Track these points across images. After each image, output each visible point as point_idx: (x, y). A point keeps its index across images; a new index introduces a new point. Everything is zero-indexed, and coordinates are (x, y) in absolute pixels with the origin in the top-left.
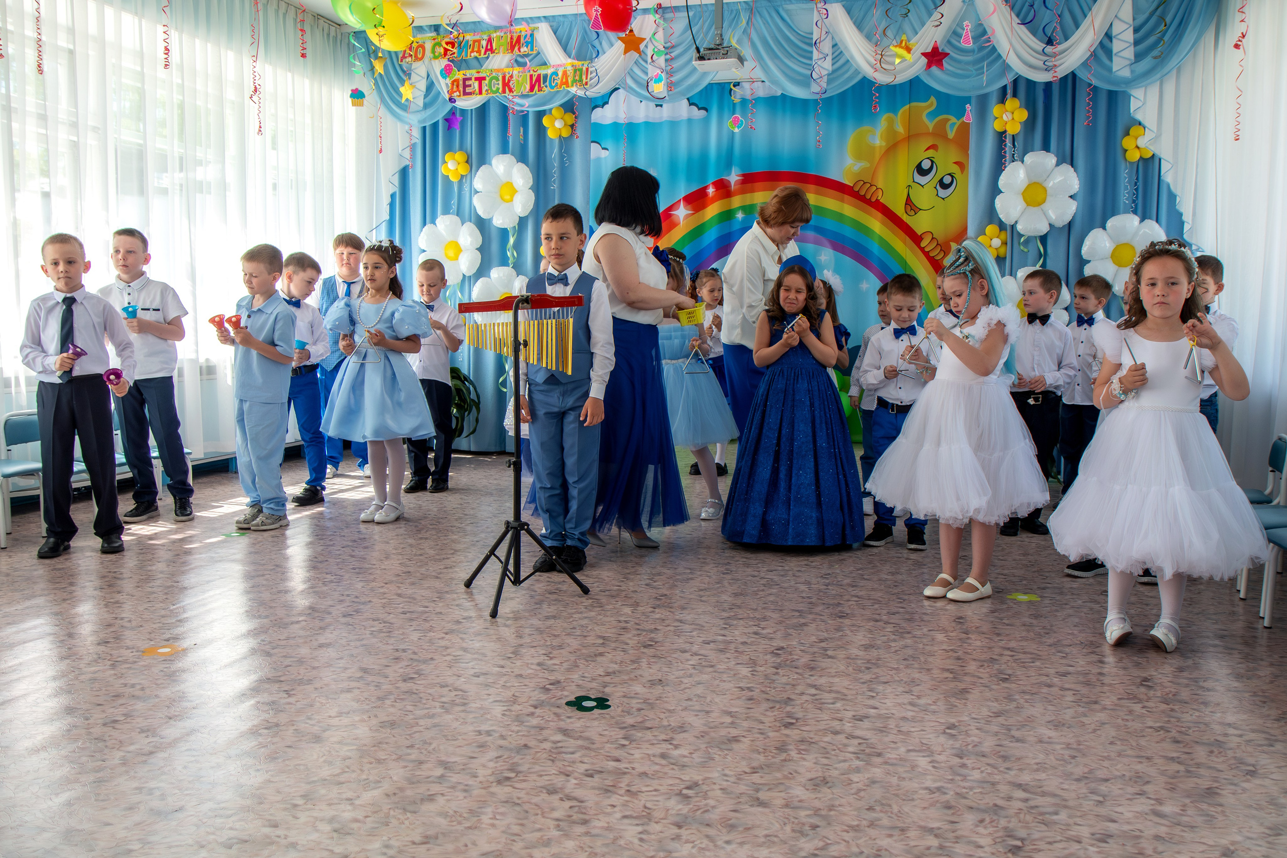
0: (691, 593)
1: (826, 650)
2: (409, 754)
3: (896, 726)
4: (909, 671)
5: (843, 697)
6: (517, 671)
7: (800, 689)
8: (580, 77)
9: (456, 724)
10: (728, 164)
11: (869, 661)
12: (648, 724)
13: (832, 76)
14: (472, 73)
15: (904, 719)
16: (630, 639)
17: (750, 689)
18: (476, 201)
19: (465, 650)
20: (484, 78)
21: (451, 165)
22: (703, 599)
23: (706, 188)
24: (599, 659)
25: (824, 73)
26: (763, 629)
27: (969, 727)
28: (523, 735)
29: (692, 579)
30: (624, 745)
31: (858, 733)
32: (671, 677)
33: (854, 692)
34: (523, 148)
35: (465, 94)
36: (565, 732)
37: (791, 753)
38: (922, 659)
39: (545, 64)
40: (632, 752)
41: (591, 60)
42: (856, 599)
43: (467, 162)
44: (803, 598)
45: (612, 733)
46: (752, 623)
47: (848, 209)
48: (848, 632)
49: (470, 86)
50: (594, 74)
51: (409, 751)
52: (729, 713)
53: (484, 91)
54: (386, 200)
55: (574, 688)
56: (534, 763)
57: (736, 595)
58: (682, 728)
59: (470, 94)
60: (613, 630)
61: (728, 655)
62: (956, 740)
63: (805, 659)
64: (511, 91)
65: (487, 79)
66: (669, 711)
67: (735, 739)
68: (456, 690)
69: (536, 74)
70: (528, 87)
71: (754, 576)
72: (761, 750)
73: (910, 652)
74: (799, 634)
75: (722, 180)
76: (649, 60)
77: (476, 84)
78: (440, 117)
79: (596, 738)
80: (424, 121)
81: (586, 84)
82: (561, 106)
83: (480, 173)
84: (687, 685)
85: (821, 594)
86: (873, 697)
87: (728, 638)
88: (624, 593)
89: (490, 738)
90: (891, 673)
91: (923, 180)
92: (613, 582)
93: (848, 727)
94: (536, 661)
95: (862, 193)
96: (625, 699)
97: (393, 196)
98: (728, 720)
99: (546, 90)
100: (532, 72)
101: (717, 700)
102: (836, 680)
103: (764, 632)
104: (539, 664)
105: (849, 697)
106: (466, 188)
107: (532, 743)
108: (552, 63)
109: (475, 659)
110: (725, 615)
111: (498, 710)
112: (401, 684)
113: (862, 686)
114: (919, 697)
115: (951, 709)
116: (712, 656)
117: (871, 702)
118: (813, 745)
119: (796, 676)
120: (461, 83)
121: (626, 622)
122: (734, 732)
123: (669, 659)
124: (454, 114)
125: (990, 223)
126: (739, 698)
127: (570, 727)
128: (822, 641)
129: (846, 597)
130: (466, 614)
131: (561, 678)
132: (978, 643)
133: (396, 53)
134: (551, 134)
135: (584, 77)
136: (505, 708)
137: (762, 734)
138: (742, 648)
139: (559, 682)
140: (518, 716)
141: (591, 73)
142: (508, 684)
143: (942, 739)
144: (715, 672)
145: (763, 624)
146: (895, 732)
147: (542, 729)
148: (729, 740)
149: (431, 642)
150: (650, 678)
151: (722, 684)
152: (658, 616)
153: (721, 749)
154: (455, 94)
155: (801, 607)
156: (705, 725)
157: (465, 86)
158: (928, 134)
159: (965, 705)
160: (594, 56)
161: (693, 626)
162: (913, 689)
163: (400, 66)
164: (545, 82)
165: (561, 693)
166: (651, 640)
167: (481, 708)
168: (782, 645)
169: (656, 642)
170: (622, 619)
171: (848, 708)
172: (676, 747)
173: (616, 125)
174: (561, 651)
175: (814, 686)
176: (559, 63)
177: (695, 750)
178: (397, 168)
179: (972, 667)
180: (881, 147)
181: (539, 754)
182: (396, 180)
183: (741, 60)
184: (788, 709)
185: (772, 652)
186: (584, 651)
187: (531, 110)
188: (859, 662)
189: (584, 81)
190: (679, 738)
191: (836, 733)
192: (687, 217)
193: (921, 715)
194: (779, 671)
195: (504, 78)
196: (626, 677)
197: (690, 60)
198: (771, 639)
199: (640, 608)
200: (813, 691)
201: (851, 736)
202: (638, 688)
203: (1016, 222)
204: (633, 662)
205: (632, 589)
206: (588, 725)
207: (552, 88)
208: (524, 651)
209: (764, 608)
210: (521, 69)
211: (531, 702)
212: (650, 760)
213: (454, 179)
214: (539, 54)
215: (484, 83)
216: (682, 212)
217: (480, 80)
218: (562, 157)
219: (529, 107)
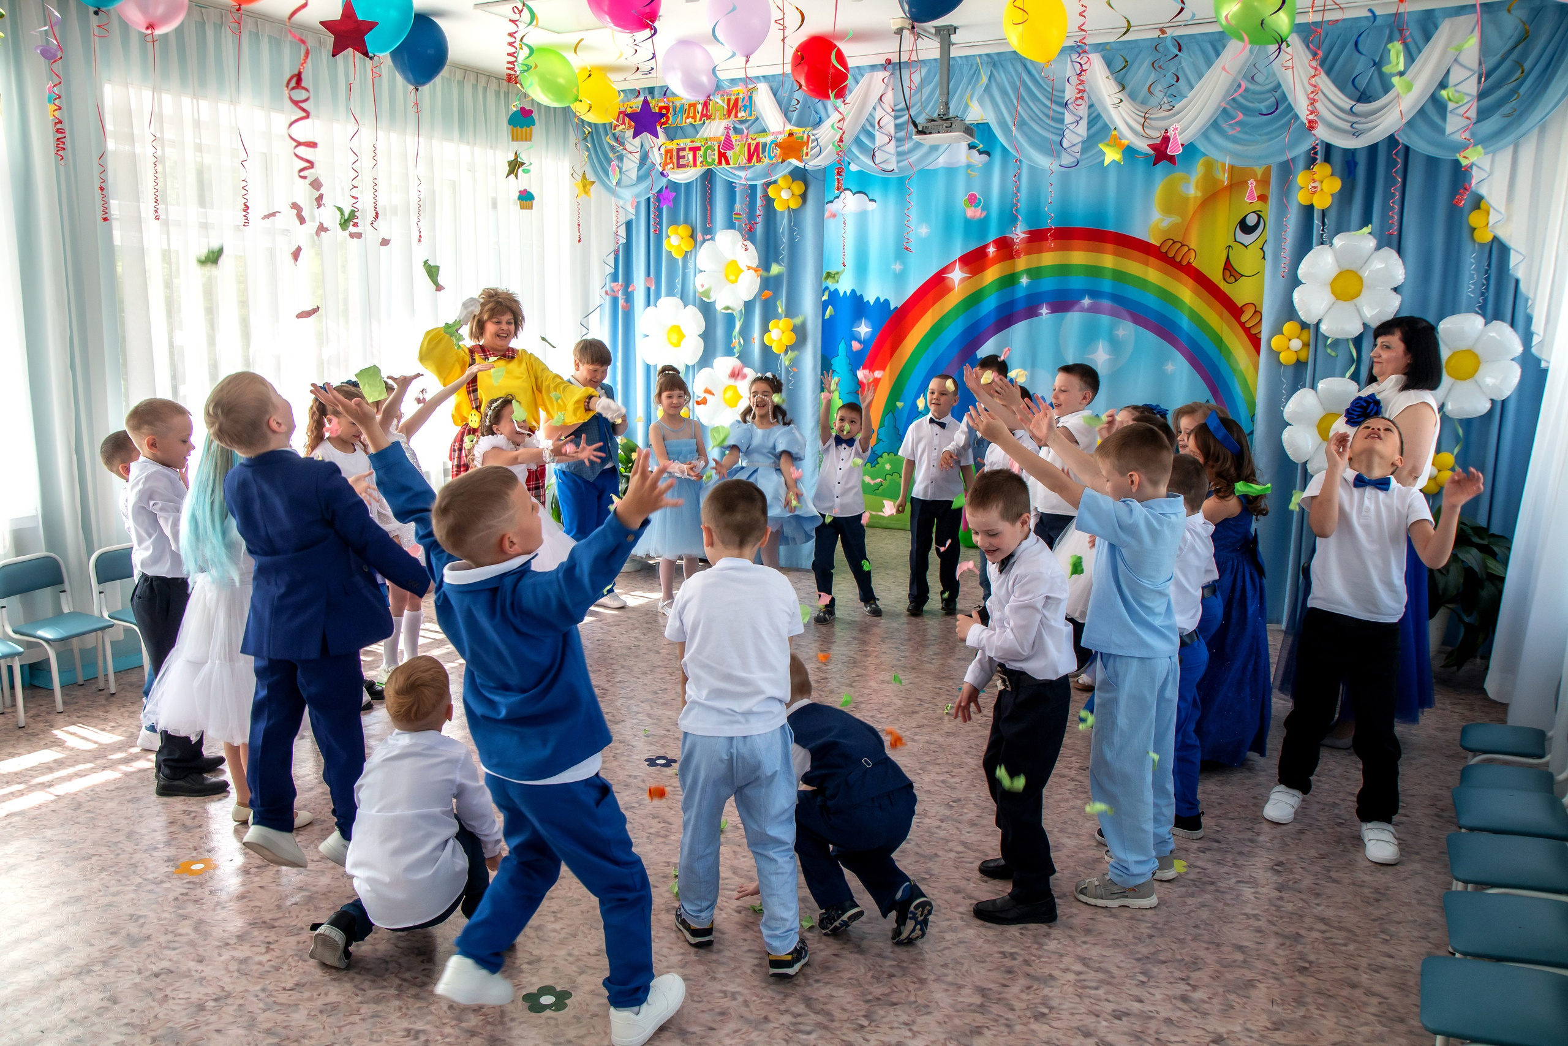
10: (1012, 219)
14: (685, 142)
18: (700, 283)
20: (699, 148)
21: (675, 240)
23: (986, 246)
34: (751, 225)
35: (680, 166)
39: (764, 131)
41: (813, 127)
47: (1152, 274)
49: (684, 157)
50: (815, 144)
53: (698, 163)
64: (728, 163)
65: (702, 149)
69: (754, 143)
70: (746, 157)
75: (1005, 238)
77: (691, 155)
80: (638, 195)
81: (808, 154)
83: (703, 249)
91: (1247, 239)
95: (1171, 255)
99: (766, 161)
100: (750, 141)
106: (691, 265)
108: (772, 130)
120: (675, 153)
124: (667, 188)
125: (1289, 321)
134: (779, 207)
135: (804, 147)
141: (811, 142)
154: (669, 166)
157: (679, 158)
160: (816, 122)
164: (764, 151)
176: (778, 129)
180: (1195, 198)
187: (755, 182)
189: (805, 151)
192: (963, 280)
195: (720, 147)
203: (1320, 322)
207: (773, 157)
210: (738, 137)
213: (678, 257)
214: (757, 119)
215: (699, 153)
216: (957, 275)
217: (695, 150)
218: (791, 231)
219: (747, 180)
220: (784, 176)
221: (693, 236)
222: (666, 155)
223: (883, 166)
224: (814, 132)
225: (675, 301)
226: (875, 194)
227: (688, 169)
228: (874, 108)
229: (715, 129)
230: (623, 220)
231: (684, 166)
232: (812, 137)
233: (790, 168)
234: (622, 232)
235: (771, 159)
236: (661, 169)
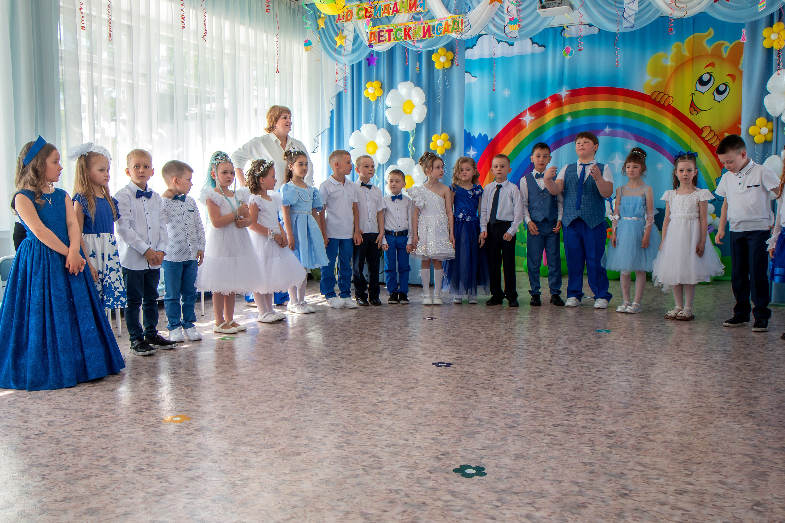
0: (542, 387)
1: (648, 435)
2: (340, 506)
3: (711, 501)
4: (715, 454)
5: (665, 474)
6: (417, 444)
7: (630, 465)
8: (457, 25)
9: (373, 484)
10: (560, 84)
11: (682, 445)
12: (515, 490)
13: (639, 15)
14: (384, 27)
15: (716, 495)
16: (499, 421)
17: (591, 464)
18: (387, 114)
19: (380, 426)
20: (392, 30)
21: (370, 90)
22: (551, 391)
23: (545, 101)
24: (477, 436)
25: (632, 13)
26: (598, 416)
27: (774, 506)
28: (422, 495)
29: (541, 376)
30: (497, 506)
31: (680, 505)
32: (531, 452)
33: (673, 470)
34: (419, 76)
35: (379, 41)
36: (453, 493)
37: (627, 519)
38: (725, 445)
39: (433, 18)
40: (504, 512)
41: (465, 14)
42: (667, 395)
43: (381, 88)
44: (626, 392)
45: (488, 496)
46: (588, 411)
47: (647, 112)
48: (663, 421)
49: (382, 36)
50: (467, 23)
51: (339, 503)
52: (577, 483)
53: (392, 39)
54: (328, 115)
55: (459, 458)
56: (431, 518)
57: (575, 389)
58: (541, 494)
59: (383, 41)
60: (486, 414)
61: (572, 436)
62: (764, 516)
63: (632, 442)
64: (410, 38)
65: (394, 30)
66: (531, 480)
67: (583, 505)
68: (374, 456)
69: (427, 25)
70: (422, 34)
71: (587, 375)
72: (604, 516)
73: (714, 439)
74: (626, 421)
75: (556, 95)
76: (506, 11)
77: (387, 34)
78: (363, 58)
79: (476, 499)
80: (353, 61)
81: (462, 30)
82: (444, 46)
83: (390, 94)
84: (543, 459)
85: (639, 390)
86: (689, 475)
87: (572, 423)
88: (493, 386)
89: (398, 496)
90: (701, 455)
91: (703, 89)
92: (485, 377)
93: (671, 499)
94: (431, 436)
95: (658, 100)
96: (497, 469)
97: (332, 112)
98: (576, 489)
99: (434, 36)
100: (424, 25)
101: (567, 472)
102: (658, 459)
103: (599, 418)
104: (433, 439)
105: (669, 474)
106: (381, 105)
107: (429, 501)
108: (438, 18)
109: (387, 433)
110: (568, 404)
111: (403, 474)
112: (335, 451)
113: (680, 465)
114: (726, 477)
115: (755, 488)
116: (561, 436)
117: (688, 479)
118: (645, 514)
119: (626, 455)
120: (377, 34)
121: (495, 408)
122: (582, 499)
123: (528, 438)
124: (372, 55)
125: (759, 116)
126: (583, 471)
127: (457, 489)
128: (643, 427)
129: (659, 393)
130: (381, 399)
131: (450, 450)
132: (769, 434)
133: (333, 16)
134: (437, 66)
135: (460, 26)
136: (409, 472)
137: (604, 502)
138: (582, 431)
139: (448, 453)
140: (418, 479)
141: (465, 23)
142: (411, 454)
143: (751, 514)
144: (563, 449)
145: (597, 412)
146: (711, 506)
147: (436, 490)
148: (578, 506)
149: (356, 419)
150: (515, 453)
151: (570, 459)
152: (518, 404)
153: (573, 513)
154: (373, 42)
155: (626, 399)
156: (558, 492)
157: (379, 36)
158: (707, 55)
159: (766, 485)
160: (467, 11)
161: (545, 413)
162: (721, 470)
163: (337, 25)
164: (433, 30)
165: (449, 462)
166: (514, 422)
167: (391, 472)
168: (613, 429)
169: (518, 424)
170: (493, 405)
171: (670, 483)
172: (538, 509)
173: (481, 60)
174: (449, 429)
175: (641, 464)
176: (443, 17)
177: (553, 513)
178: (335, 93)
179: (767, 453)
180: (671, 66)
181: (434, 511)
182: (334, 101)
183: (572, 6)
184: (623, 482)
185: (606, 435)
186: (466, 430)
187: (424, 50)
188: (674, 445)
189: (460, 28)
190: (539, 502)
191: (663, 504)
192: (531, 121)
193: (730, 492)
194: (613, 450)
195: (405, 29)
196: (497, 451)
197: (535, 9)
198: (604, 424)
199: (504, 398)
200: (641, 468)
201: (674, 508)
202: (506, 460)
203: (781, 115)
204: (502, 439)
205: (498, 383)
206: (470, 488)
207: (438, 34)
208: (423, 428)
209: (597, 400)
210: (417, 23)
211: (428, 469)
212: (518, 519)
213: (372, 99)
214: (429, 11)
215: (392, 33)
216: (528, 118)
217: (389, 31)
218: (445, 82)
220: (442, 48)
222: (372, 35)
224: (466, 16)
225: (372, 126)
227: (385, 43)
229: (403, 18)
232: (465, 20)
236: (368, 43)
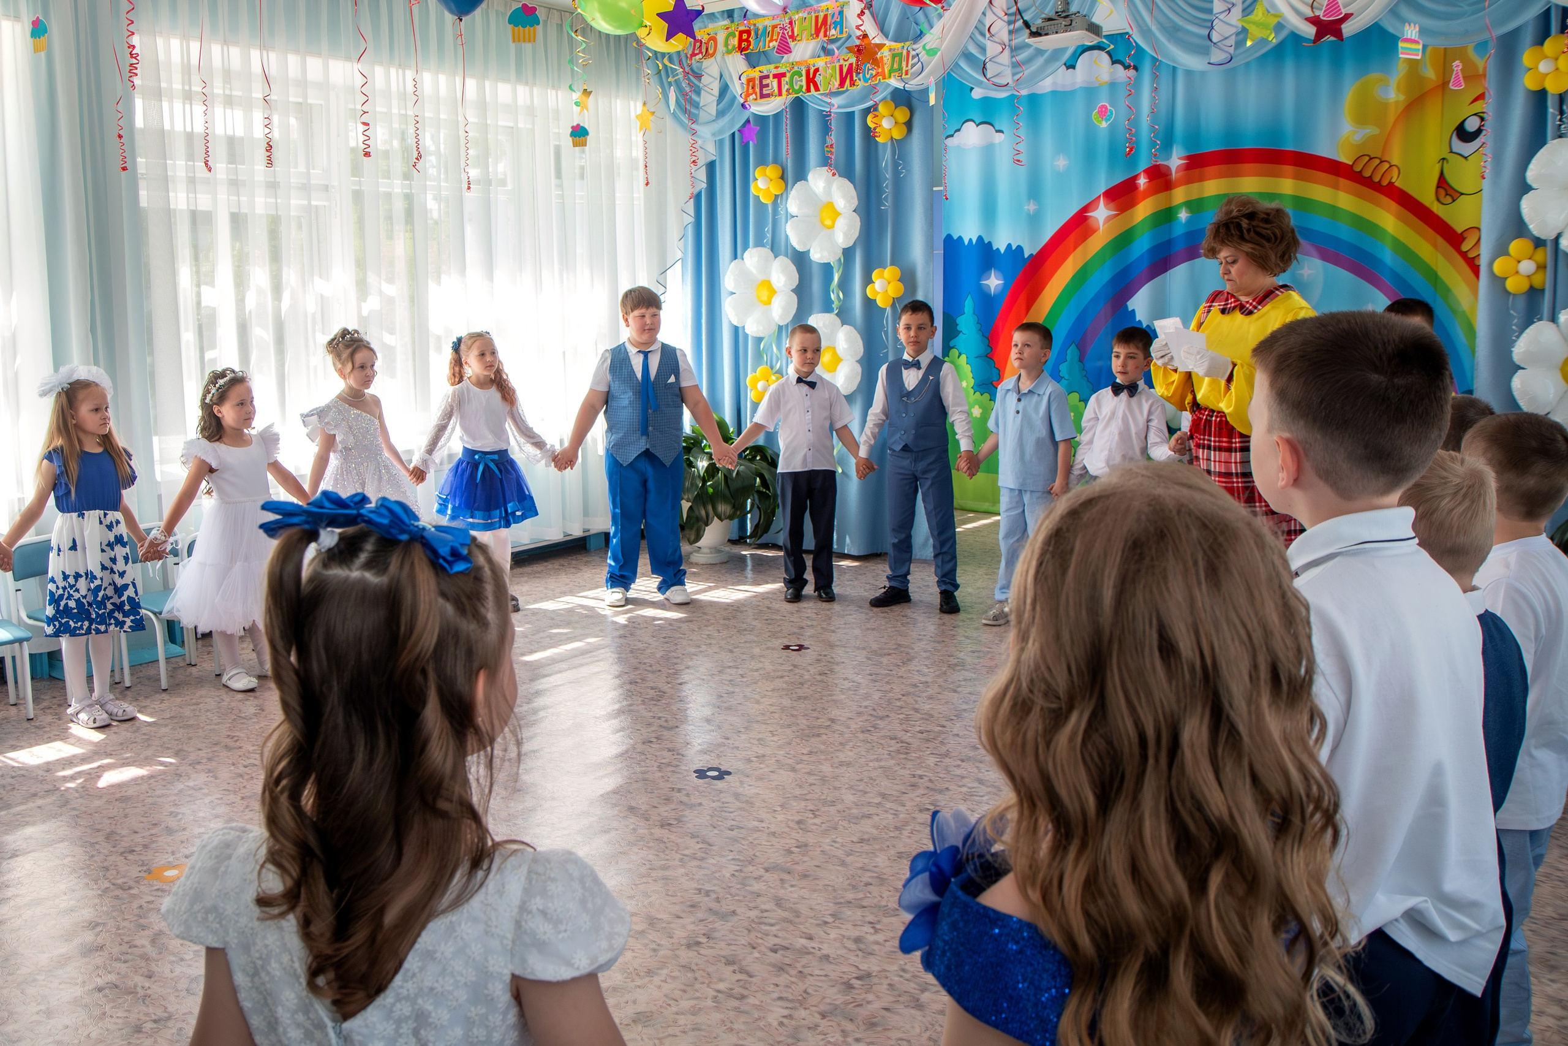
8: (899, 63)
10: (1168, 143)
14: (768, 69)
18: (790, 229)
20: (784, 75)
21: (763, 183)
23: (1136, 178)
34: (850, 162)
35: (763, 96)
47: (1345, 199)
49: (767, 86)
50: (917, 59)
53: (784, 91)
64: (817, 89)
65: (788, 75)
69: (847, 63)
70: (838, 81)
75: (1158, 166)
77: (775, 82)
78: (736, 128)
80: (720, 133)
81: (908, 72)
82: (889, 98)
83: (795, 191)
95: (1367, 174)
99: (861, 84)
100: (841, 62)
106: (781, 212)
120: (757, 82)
124: (749, 123)
134: (880, 138)
135: (905, 64)
141: (913, 58)
154: (751, 97)
157: (762, 86)
158: (1476, 77)
160: (917, 35)
180: (1397, 102)
189: (905, 69)
192: (1109, 219)
195: (808, 72)
210: (829, 59)
213: (767, 200)
214: (850, 36)
215: (784, 80)
216: (1101, 214)
217: (779, 77)
218: (895, 165)
219: (839, 107)
220: (884, 99)
221: (783, 177)
222: (748, 85)
223: (994, 80)
224: (915, 47)
225: (766, 251)
226: (1003, 123)
227: (772, 98)
228: (984, 14)
229: (804, 50)
230: (702, 161)
231: (768, 96)
232: (912, 53)
233: (890, 90)
234: (702, 175)
235: (866, 81)
236: (742, 101)
